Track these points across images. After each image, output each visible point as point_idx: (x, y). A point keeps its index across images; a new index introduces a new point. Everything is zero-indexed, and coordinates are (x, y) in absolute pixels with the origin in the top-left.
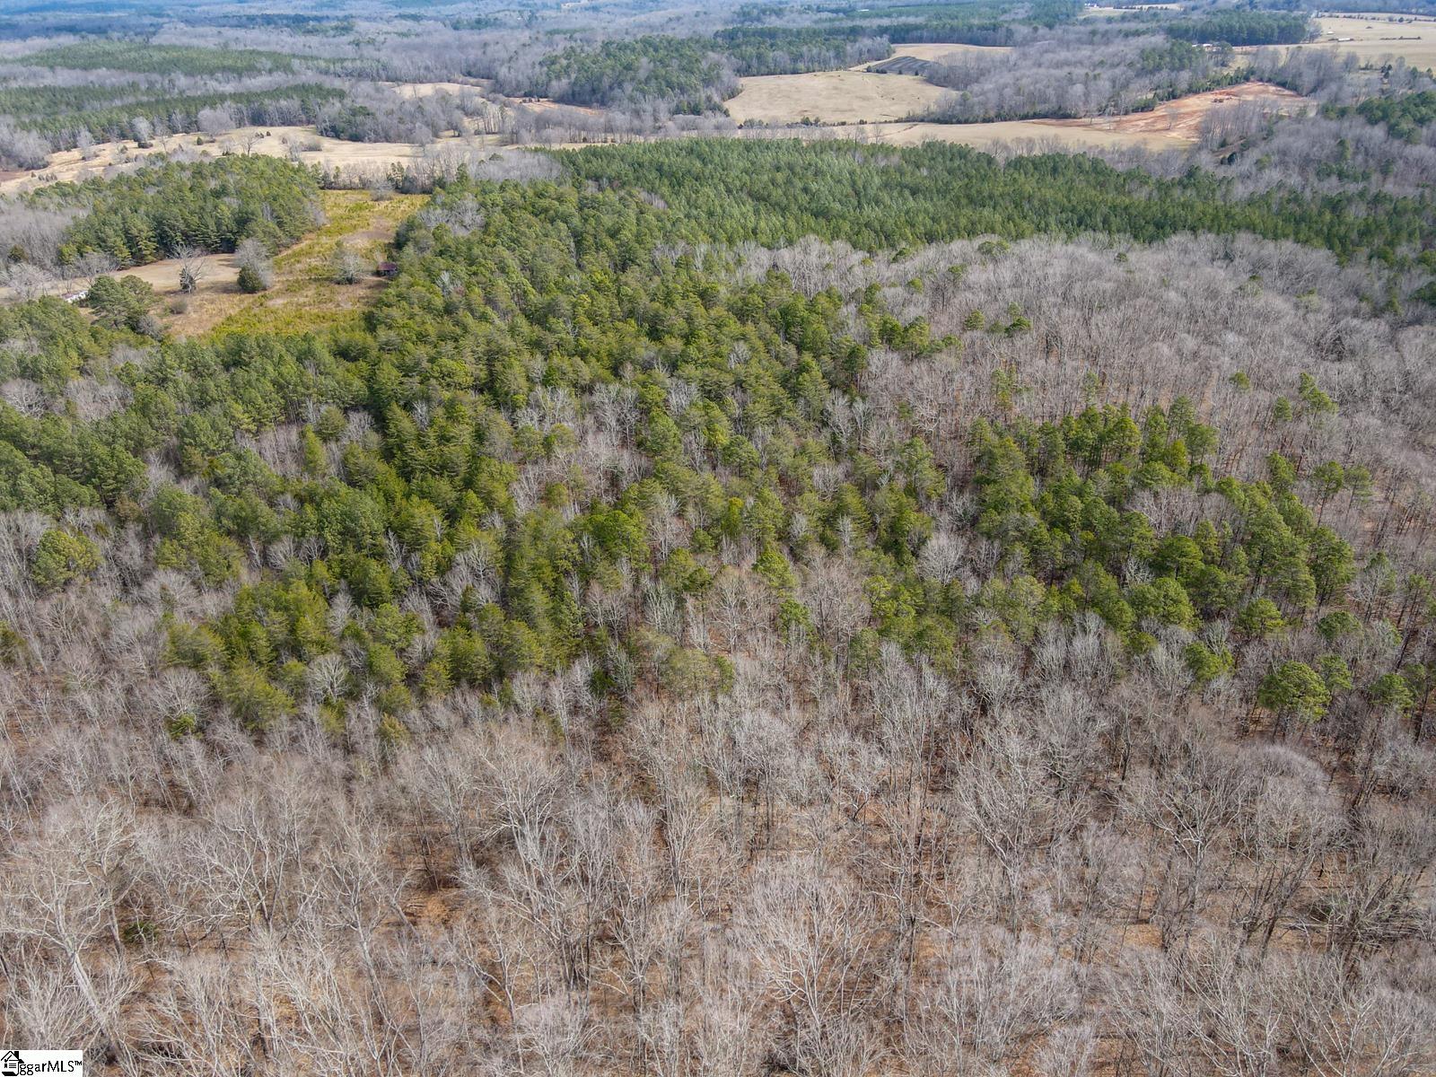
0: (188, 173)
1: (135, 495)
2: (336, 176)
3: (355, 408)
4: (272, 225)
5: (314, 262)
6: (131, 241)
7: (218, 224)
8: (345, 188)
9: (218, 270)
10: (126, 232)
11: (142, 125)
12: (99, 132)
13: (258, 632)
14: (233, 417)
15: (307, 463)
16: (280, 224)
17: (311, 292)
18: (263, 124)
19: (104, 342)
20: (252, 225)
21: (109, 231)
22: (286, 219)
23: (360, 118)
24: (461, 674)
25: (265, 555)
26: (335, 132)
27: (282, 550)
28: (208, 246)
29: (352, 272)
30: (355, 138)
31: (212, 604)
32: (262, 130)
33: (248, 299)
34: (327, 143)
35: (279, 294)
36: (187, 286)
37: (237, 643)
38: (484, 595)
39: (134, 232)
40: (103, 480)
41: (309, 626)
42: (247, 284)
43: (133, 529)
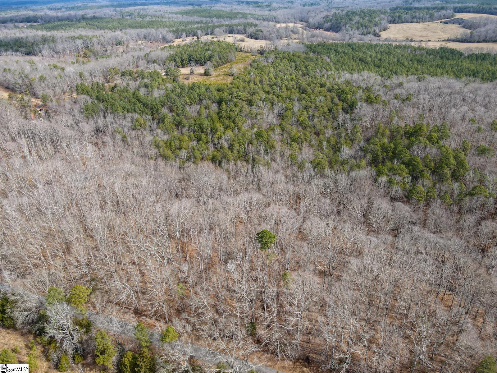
0: (203, 45)
1: (158, 114)
2: (244, 48)
3: (215, 103)
4: (218, 59)
5: (226, 70)
6: (182, 61)
7: (204, 58)
8: (246, 52)
9: (201, 70)
10: (181, 58)
11: (199, 32)
12: (188, 34)
13: (173, 144)
14: (185, 101)
15: (199, 113)
16: (220, 59)
17: (221, 77)
18: (232, 33)
19: (165, 82)
20: (212, 58)
21: (177, 57)
22: (222, 58)
23: (258, 33)
24: (213, 160)
25: (182, 131)
26: (251, 37)
27: (185, 130)
28: (201, 64)
29: (234, 72)
30: (256, 39)
31: (166, 138)
32: (231, 35)
33: (205, 77)
34: (247, 39)
35: (213, 77)
36: (192, 73)
37: (168, 145)
38: (226, 145)
39: (183, 58)
40: (153, 111)
41: (184, 144)
42: (206, 74)
43: (156, 121)
